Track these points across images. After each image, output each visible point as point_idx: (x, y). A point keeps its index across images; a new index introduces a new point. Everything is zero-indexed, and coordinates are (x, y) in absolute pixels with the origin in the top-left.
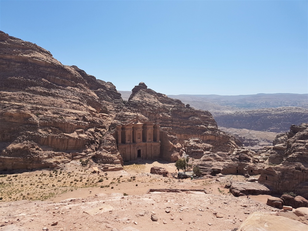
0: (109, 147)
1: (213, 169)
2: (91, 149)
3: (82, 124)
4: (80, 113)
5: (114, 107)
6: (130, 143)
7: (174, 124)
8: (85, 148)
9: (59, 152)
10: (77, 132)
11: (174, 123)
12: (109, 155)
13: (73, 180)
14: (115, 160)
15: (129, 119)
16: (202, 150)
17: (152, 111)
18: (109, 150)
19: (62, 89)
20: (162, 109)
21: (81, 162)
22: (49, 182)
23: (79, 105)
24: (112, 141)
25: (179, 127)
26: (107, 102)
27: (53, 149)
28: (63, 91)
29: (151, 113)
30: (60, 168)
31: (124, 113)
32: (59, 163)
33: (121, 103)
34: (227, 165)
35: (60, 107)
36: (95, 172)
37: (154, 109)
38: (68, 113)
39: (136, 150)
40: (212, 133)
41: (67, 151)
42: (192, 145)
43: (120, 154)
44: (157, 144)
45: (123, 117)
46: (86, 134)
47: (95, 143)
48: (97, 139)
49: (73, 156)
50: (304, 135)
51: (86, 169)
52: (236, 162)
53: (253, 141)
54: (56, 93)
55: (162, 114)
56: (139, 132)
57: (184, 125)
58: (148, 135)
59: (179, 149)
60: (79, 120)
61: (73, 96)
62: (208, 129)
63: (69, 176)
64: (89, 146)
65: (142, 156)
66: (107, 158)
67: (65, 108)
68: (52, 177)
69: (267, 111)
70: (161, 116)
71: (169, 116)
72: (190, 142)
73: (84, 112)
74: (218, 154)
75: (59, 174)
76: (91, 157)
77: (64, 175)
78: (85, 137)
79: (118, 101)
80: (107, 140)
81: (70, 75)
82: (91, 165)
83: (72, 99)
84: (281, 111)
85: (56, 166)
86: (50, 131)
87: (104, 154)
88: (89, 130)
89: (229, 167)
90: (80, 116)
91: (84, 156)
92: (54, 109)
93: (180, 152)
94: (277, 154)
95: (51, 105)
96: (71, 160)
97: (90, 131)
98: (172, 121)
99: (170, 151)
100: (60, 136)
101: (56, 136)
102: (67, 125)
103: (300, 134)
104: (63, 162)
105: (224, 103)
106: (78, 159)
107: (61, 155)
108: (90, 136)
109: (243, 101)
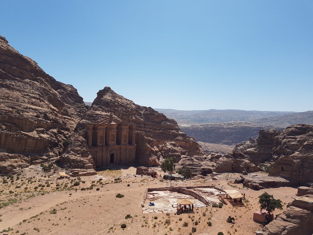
0: (79, 148)
1: (203, 169)
2: (54, 152)
3: (44, 122)
4: (41, 109)
5: (76, 111)
6: (102, 146)
7: (147, 128)
8: (47, 151)
9: (15, 154)
10: (37, 131)
11: (147, 126)
12: (78, 158)
13: (37, 185)
14: (86, 164)
15: (101, 119)
16: (180, 154)
17: (125, 112)
18: (79, 152)
19: (19, 81)
20: (135, 112)
21: (42, 168)
22: (3, 189)
23: (39, 101)
24: (82, 142)
25: (152, 131)
26: (68, 105)
27: (6, 150)
28: (19, 83)
29: (124, 115)
30: (17, 173)
31: (94, 112)
32: (15, 167)
33: (83, 108)
34: (221, 162)
35: (17, 101)
36: (62, 178)
37: (127, 110)
38: (27, 108)
39: (108, 154)
40: (183, 139)
41: (25, 153)
42: (170, 148)
43: (91, 158)
44: (133, 147)
45: (93, 116)
46: (48, 134)
47: (58, 147)
48: (60, 142)
49: (32, 160)
50: (292, 131)
51: (50, 175)
52: (231, 159)
53: (210, 153)
54: (12, 85)
55: (135, 117)
56: (114, 133)
57: (156, 129)
58: (122, 137)
59: (156, 152)
60: (39, 117)
61: (32, 90)
62: (179, 134)
63: (30, 182)
64: (52, 148)
65: (115, 161)
66: (77, 161)
67: (22, 102)
68: (6, 184)
69: (219, 125)
70: (134, 118)
71: (142, 120)
72: (167, 145)
73: (45, 109)
74: (195, 158)
75: (16, 180)
76: (54, 161)
77: (22, 181)
78: (46, 137)
79: (80, 105)
80: (76, 140)
81: (29, 66)
82: (56, 170)
83: (31, 93)
84: (232, 125)
85: (11, 170)
86: (4, 127)
87: (73, 157)
88: (51, 130)
89: (224, 165)
90: (41, 113)
91: (46, 160)
92: (8, 103)
93: (158, 155)
94: (249, 158)
95: (6, 98)
96: (29, 164)
97: (52, 132)
98: (145, 125)
99: (147, 155)
100: (17, 135)
101: (11, 134)
102: (26, 122)
103: (288, 130)
104: (19, 166)
105: (180, 117)
106: (39, 163)
107: (17, 158)
108: (53, 137)
109: (197, 116)
